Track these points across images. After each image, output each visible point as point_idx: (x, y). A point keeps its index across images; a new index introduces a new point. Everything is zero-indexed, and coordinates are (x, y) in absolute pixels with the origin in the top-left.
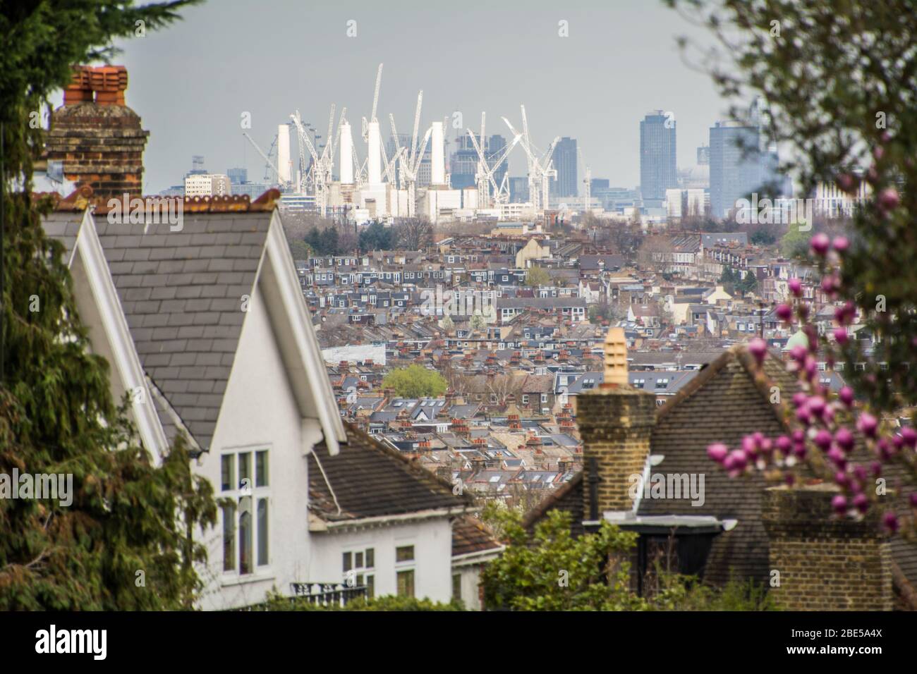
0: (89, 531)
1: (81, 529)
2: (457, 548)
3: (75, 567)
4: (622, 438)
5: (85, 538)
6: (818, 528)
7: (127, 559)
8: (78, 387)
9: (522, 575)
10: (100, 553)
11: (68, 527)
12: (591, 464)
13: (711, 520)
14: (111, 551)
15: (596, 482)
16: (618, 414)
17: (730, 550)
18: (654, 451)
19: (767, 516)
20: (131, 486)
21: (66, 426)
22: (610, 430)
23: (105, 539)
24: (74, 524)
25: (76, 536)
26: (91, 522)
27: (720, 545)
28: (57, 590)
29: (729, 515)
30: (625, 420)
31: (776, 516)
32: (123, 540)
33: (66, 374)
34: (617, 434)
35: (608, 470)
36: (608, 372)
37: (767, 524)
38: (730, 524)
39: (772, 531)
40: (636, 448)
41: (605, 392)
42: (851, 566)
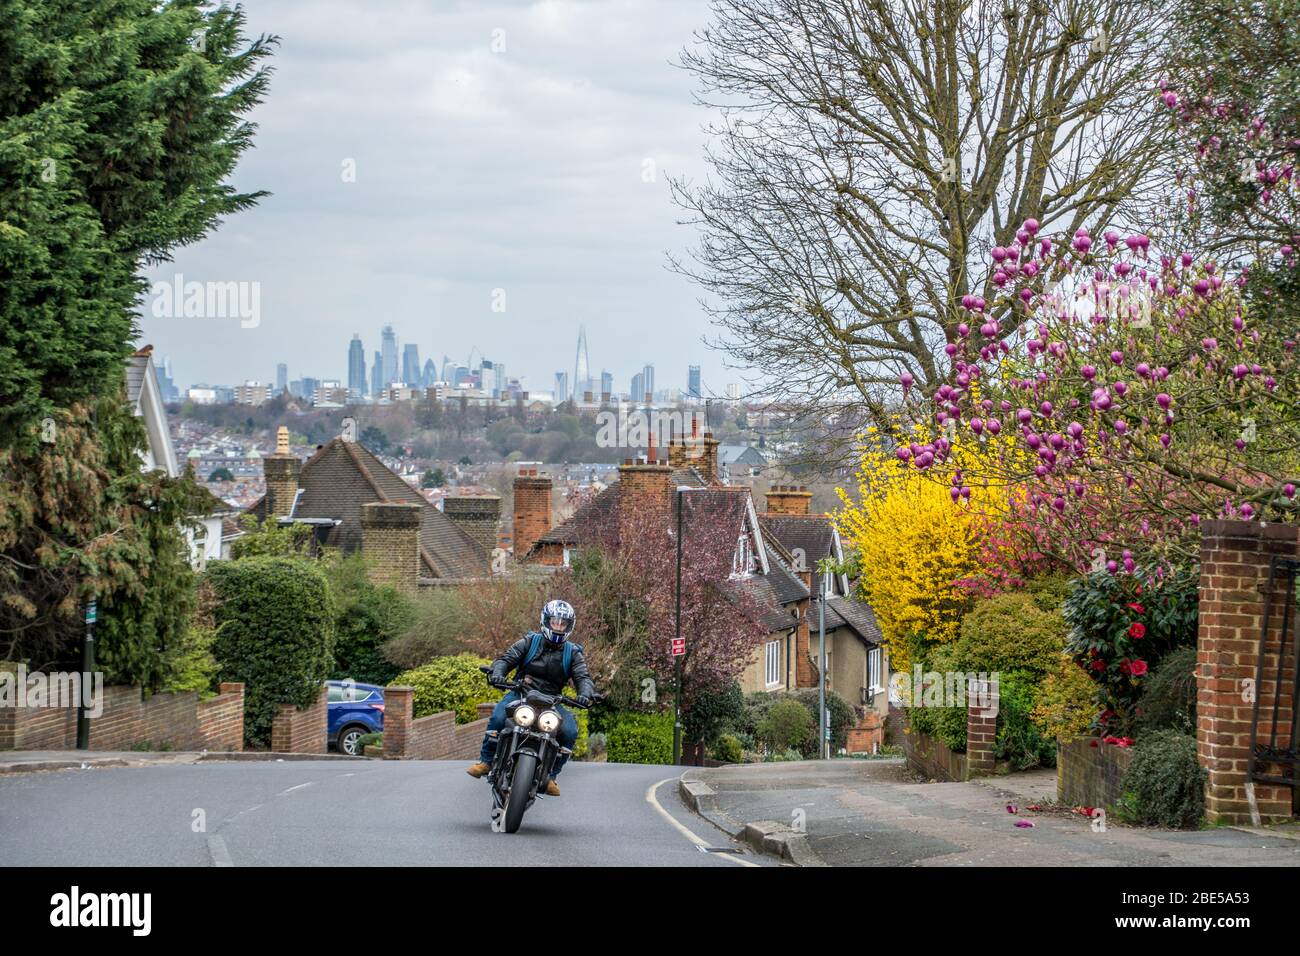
0: (141, 516)
1: (136, 515)
2: (224, 533)
3: (139, 536)
4: (286, 480)
5: (139, 520)
6: (386, 524)
7: (165, 532)
8: (130, 434)
9: (255, 547)
10: (148, 529)
11: (129, 514)
12: (270, 493)
13: (329, 520)
14: (154, 529)
15: (272, 501)
16: (285, 468)
17: (338, 534)
18: (300, 486)
19: (362, 518)
20: (166, 490)
21: (124, 457)
22: (280, 476)
23: (150, 520)
24: (132, 512)
25: (133, 519)
26: (142, 511)
27: (333, 533)
28: (131, 549)
29: (338, 518)
30: (288, 471)
31: (366, 518)
32: (161, 521)
33: (124, 427)
34: (284, 478)
35: (278, 496)
36: (279, 447)
37: (362, 522)
38: (338, 522)
39: (364, 525)
40: (292, 485)
41: (278, 457)
42: (402, 542)
